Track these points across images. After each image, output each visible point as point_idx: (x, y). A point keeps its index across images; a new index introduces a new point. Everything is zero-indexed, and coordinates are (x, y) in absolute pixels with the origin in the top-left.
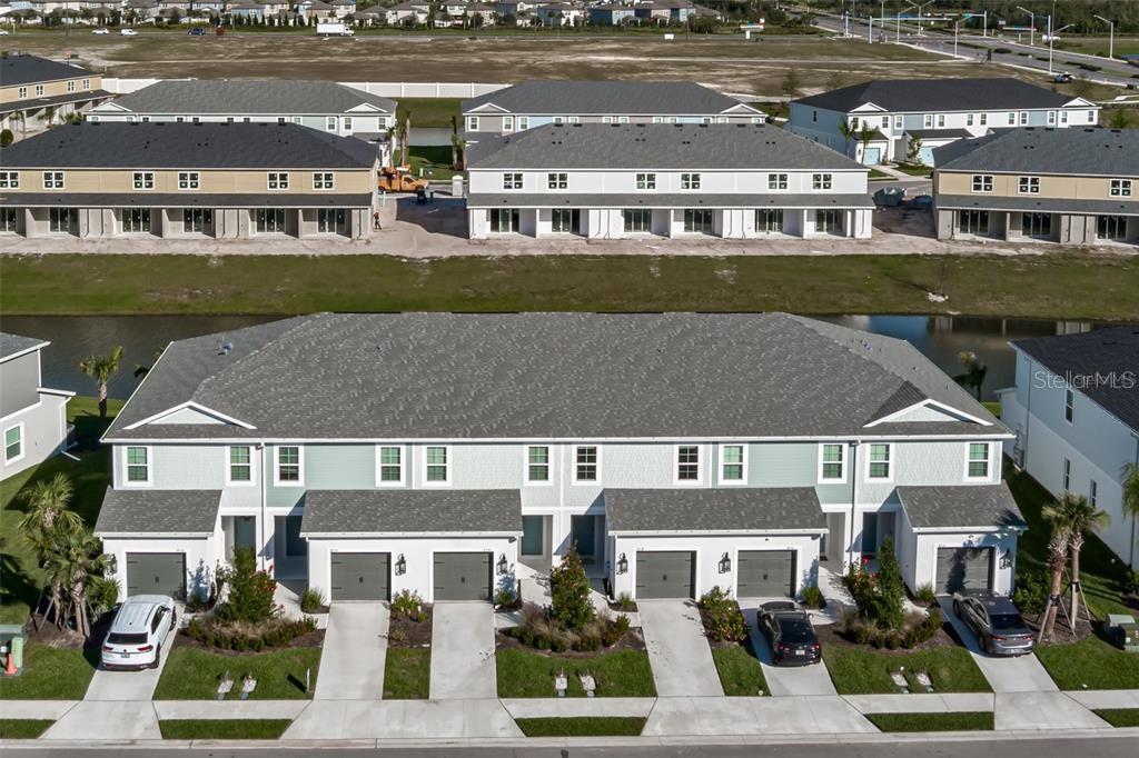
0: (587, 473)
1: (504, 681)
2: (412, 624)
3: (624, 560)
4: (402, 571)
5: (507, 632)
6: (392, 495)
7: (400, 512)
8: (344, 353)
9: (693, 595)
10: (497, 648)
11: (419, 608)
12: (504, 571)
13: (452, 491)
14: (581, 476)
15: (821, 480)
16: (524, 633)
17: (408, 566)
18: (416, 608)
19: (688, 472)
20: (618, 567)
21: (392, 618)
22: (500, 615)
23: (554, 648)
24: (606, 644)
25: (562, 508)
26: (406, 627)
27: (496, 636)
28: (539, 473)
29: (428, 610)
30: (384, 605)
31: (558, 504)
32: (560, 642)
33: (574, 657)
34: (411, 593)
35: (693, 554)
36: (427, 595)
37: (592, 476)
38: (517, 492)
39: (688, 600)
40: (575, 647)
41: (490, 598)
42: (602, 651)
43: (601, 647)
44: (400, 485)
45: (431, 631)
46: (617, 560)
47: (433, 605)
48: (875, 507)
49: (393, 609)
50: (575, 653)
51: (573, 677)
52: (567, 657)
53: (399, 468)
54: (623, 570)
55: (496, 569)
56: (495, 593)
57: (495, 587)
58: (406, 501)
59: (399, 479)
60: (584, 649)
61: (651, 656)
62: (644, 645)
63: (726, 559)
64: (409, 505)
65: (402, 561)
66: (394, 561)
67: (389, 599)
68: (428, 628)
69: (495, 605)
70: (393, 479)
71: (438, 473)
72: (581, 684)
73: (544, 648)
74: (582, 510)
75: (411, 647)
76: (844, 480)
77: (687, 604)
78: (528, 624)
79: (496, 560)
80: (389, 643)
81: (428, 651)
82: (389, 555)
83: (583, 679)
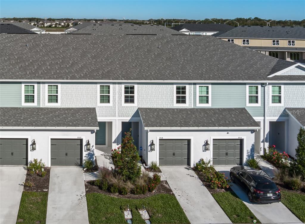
0: (129, 99)
1: (92, 213)
2: (38, 178)
3: (152, 144)
4: (34, 149)
5: (91, 183)
6: (30, 110)
7: (33, 118)
8: (10, 47)
9: (189, 164)
10: (87, 192)
11: (43, 169)
12: (88, 150)
13: (60, 108)
14: (126, 101)
15: (248, 105)
16: (102, 183)
17: (37, 146)
18: (41, 170)
19: (181, 100)
20: (149, 148)
21: (28, 175)
22: (86, 174)
23: (120, 192)
24: (150, 190)
25: (117, 118)
26: (34, 180)
27: (85, 185)
28: (105, 99)
29: (48, 170)
30: (24, 168)
31: (115, 116)
32: (124, 188)
33: (133, 198)
34: (38, 161)
35: (189, 141)
36: (47, 163)
37: (132, 101)
38: (94, 109)
39: (186, 166)
40: (132, 192)
41: (81, 165)
42: (148, 194)
43: (147, 191)
44: (34, 105)
45: (49, 182)
46: (149, 144)
47: (50, 168)
48: (275, 119)
49: (28, 170)
50: (133, 195)
51: (134, 210)
52: (128, 198)
53: (33, 96)
54: (152, 150)
55: (84, 148)
56: (84, 162)
57: (84, 158)
58: (37, 112)
59: (33, 102)
60: (138, 193)
61: (178, 198)
62: (171, 191)
63: (207, 144)
64: (39, 114)
65: (34, 143)
66: (30, 143)
67: (27, 164)
68: (48, 180)
69: (84, 168)
70: (31, 102)
71: (53, 98)
72: (140, 215)
73: (114, 192)
74: (127, 119)
75: (37, 191)
76: (259, 104)
77: (186, 168)
78: (103, 178)
79: (84, 143)
80: (25, 188)
81: (47, 194)
82: (27, 140)
83: (141, 212)
